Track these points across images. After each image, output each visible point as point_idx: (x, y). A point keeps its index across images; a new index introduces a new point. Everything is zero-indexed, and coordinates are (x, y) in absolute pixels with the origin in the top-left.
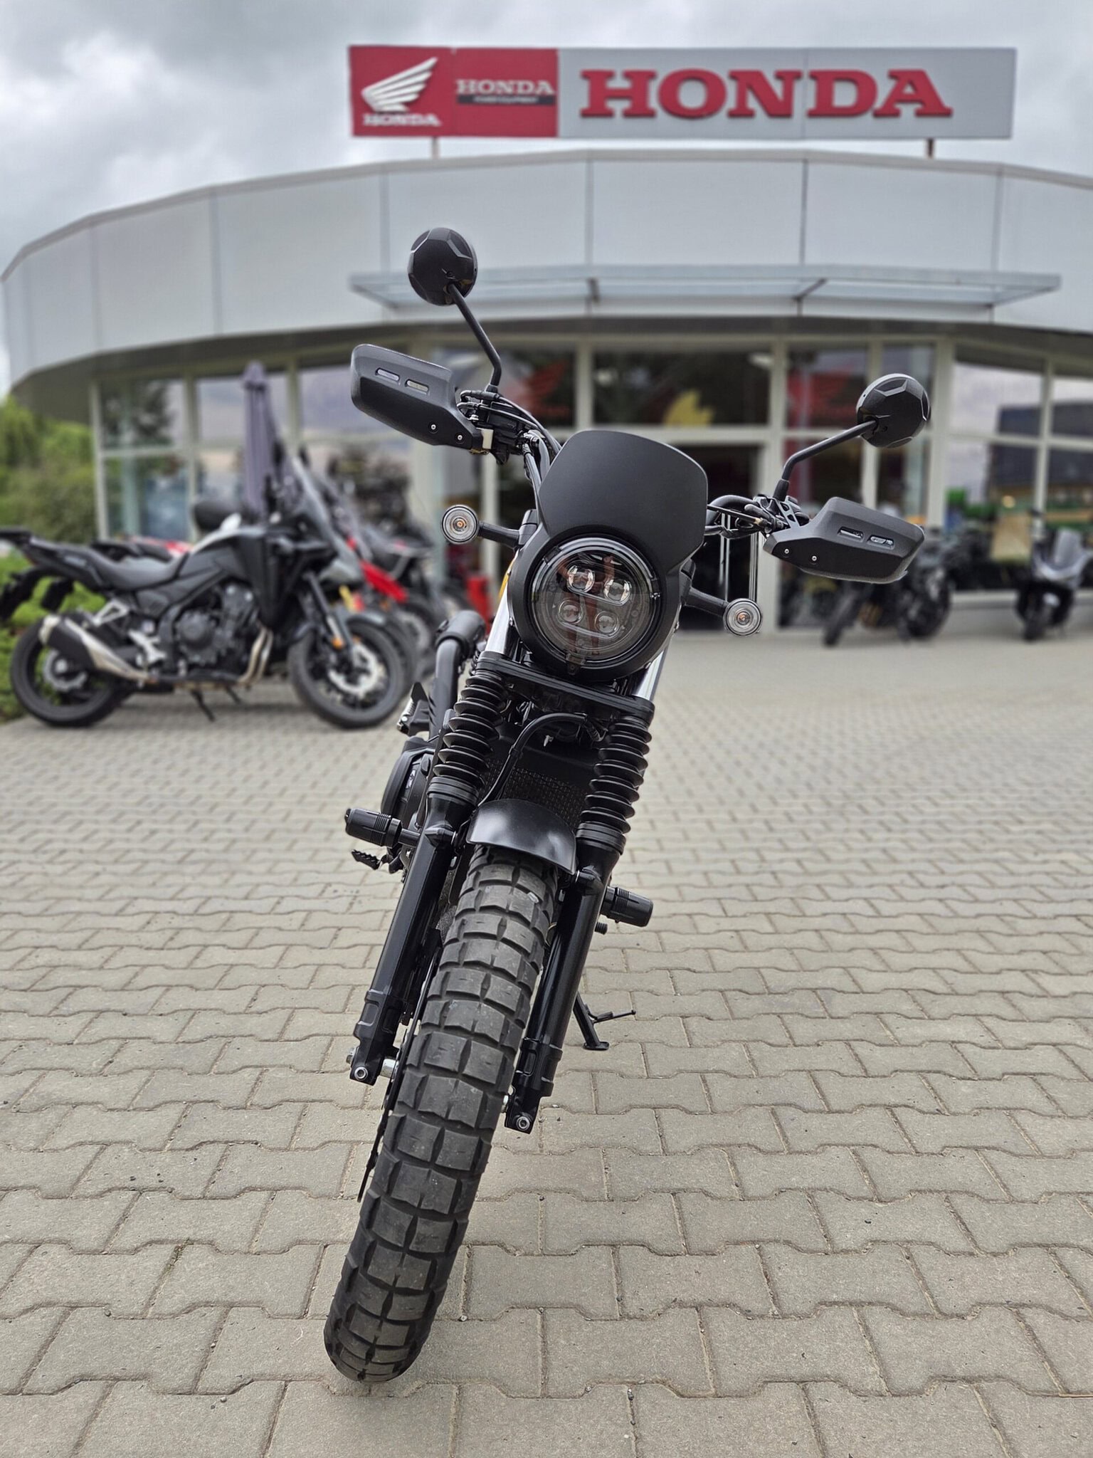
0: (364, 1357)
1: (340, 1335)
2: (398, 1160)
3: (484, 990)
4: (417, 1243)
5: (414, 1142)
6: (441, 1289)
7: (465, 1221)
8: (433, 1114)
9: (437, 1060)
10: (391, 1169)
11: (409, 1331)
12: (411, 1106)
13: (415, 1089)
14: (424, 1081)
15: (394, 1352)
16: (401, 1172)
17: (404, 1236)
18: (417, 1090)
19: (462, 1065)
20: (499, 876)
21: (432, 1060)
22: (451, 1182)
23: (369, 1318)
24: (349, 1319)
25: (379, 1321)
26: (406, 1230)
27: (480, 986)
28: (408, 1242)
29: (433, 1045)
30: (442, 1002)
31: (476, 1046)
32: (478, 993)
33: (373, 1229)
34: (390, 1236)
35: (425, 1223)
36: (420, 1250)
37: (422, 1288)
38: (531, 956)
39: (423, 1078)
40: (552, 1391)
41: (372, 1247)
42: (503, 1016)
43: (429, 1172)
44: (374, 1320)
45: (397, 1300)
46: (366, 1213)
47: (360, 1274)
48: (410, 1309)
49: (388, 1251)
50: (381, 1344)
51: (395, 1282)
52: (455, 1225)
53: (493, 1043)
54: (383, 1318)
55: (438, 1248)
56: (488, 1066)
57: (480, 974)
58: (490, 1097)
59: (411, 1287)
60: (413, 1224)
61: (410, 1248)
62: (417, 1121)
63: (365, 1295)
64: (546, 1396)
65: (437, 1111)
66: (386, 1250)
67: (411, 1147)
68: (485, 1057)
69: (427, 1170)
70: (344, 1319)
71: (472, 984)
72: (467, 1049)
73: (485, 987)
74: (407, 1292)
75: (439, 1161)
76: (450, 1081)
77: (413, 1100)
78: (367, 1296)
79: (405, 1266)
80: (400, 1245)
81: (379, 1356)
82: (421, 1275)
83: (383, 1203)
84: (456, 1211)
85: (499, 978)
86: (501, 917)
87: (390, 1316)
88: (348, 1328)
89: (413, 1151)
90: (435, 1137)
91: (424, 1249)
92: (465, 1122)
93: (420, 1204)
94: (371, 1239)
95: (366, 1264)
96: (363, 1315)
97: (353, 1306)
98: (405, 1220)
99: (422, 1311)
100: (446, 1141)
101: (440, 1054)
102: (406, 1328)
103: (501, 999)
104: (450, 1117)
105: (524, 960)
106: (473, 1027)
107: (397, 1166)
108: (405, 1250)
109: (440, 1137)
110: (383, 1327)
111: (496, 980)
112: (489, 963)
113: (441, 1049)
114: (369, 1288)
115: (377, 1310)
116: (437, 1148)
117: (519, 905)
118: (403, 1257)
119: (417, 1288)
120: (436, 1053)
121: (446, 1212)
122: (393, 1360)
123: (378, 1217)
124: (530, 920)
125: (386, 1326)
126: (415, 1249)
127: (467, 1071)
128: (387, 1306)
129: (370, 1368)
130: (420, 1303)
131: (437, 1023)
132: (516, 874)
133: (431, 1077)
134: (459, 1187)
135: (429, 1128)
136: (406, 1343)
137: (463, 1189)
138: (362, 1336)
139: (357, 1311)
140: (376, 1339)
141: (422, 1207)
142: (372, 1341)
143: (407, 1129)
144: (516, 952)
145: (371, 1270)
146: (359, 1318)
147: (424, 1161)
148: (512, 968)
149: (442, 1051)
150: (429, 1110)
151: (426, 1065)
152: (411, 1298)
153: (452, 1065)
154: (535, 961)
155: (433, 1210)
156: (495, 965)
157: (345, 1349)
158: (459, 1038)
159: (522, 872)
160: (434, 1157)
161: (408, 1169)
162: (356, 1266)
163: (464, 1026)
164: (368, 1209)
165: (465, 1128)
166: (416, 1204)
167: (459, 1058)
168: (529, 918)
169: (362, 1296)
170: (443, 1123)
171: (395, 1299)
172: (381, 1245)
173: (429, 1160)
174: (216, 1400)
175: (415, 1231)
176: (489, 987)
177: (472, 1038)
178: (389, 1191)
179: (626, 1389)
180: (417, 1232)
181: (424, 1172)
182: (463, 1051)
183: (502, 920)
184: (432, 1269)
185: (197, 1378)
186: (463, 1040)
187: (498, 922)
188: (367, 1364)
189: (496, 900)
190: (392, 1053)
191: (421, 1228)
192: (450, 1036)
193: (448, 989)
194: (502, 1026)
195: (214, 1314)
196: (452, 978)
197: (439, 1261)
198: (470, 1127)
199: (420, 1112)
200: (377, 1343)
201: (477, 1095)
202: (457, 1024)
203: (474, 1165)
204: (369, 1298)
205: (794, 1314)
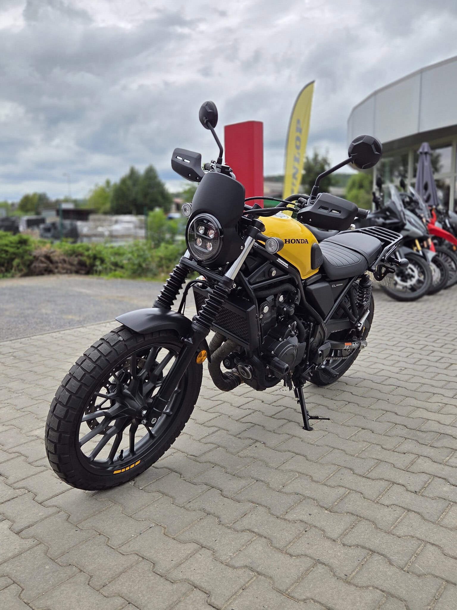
85: (88, 361)
117: (111, 340)
124: (112, 345)
144: (99, 354)
148: (94, 358)
156: (89, 356)
183: (102, 343)
205: (234, 529)
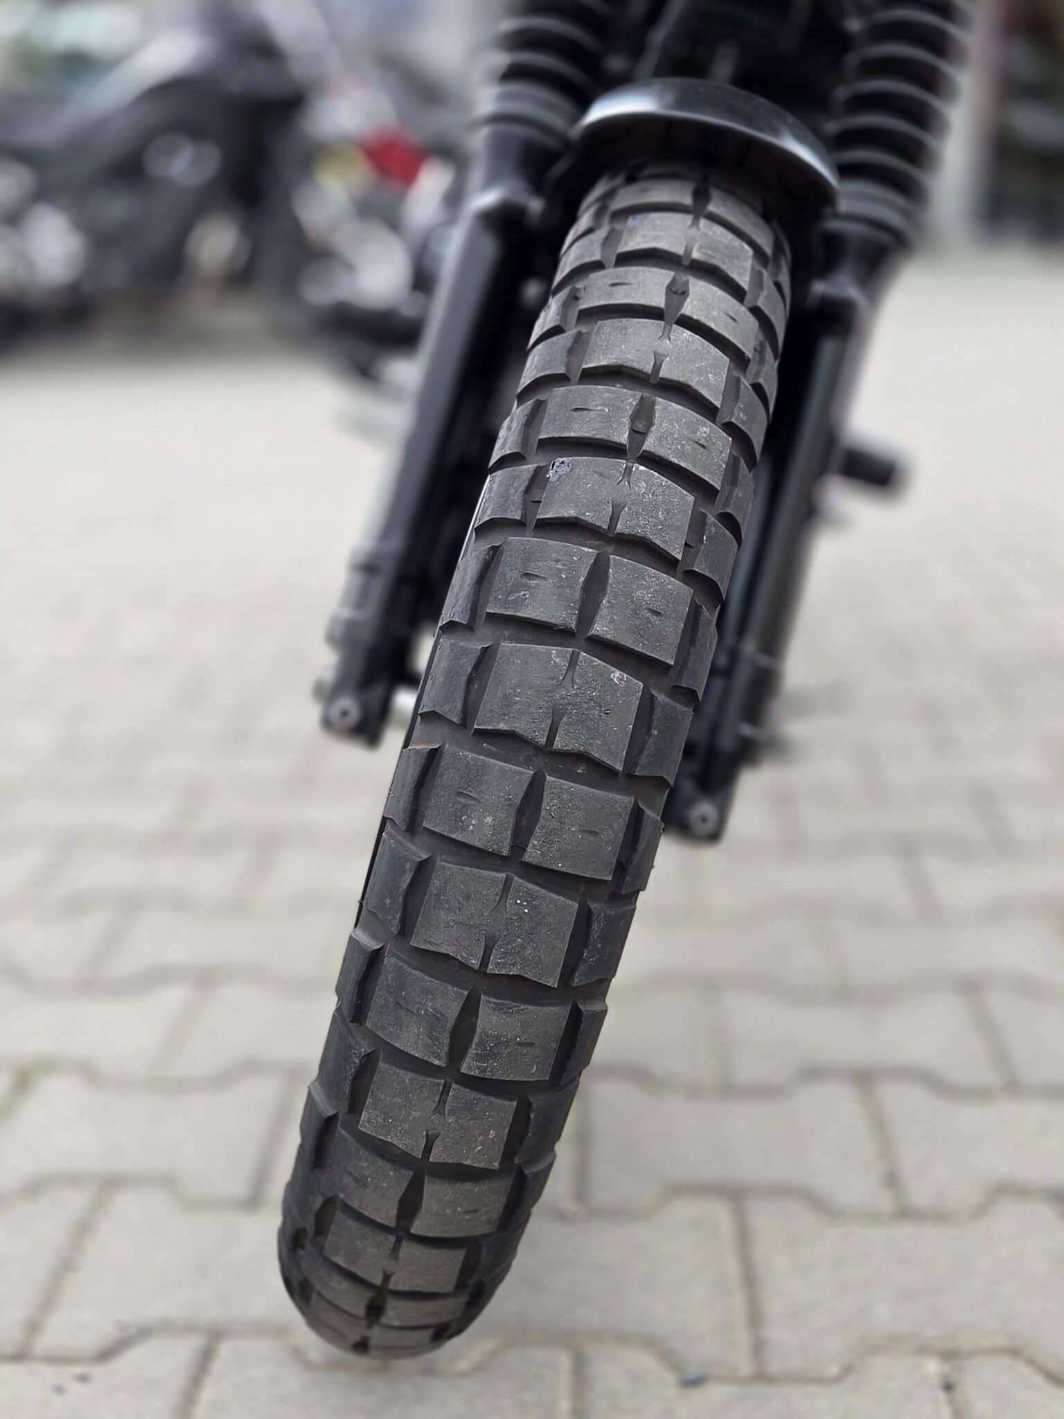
0: (361, 1311)
1: (304, 1264)
2: (425, 857)
3: (638, 434)
4: (480, 1058)
5: (465, 806)
6: (541, 1166)
7: (596, 1007)
8: (511, 737)
9: (517, 603)
10: (408, 878)
11: (466, 1258)
12: (455, 719)
13: (464, 678)
14: (484, 660)
15: (430, 1306)
16: (435, 883)
17: (447, 1041)
18: (470, 681)
19: (587, 612)
20: (661, 193)
21: (506, 603)
22: (564, 907)
23: (367, 1230)
24: (321, 1228)
25: (392, 1239)
26: (449, 1026)
27: (626, 421)
28: (457, 1050)
29: (508, 571)
30: (527, 469)
31: (621, 567)
32: (623, 438)
33: (368, 1024)
34: (411, 1040)
35: (500, 1008)
36: (488, 1075)
37: (496, 1165)
38: (752, 368)
39: (485, 650)
40: (774, 1367)
41: (367, 1066)
42: (691, 498)
43: (507, 883)
44: (380, 1236)
45: (435, 1194)
46: (351, 986)
47: (341, 1131)
48: (468, 1212)
49: (407, 1076)
50: (401, 1288)
51: (428, 1149)
52: (576, 1017)
53: (665, 562)
54: (401, 1230)
55: (534, 1070)
56: (655, 619)
57: (629, 398)
58: (661, 698)
59: (468, 1162)
60: (470, 1009)
61: (464, 1069)
62: (471, 755)
63: (357, 1180)
64: (762, 1377)
65: (521, 726)
66: (402, 1072)
67: (458, 819)
68: (645, 596)
69: (502, 876)
70: (310, 1229)
71: (607, 419)
72: (597, 576)
73: (640, 427)
74: (458, 1173)
75: (532, 854)
76: (557, 655)
77: (459, 706)
78: (361, 1182)
79: (452, 1113)
80: (437, 1062)
81: (395, 1312)
82: (492, 1134)
83: (389, 962)
84: (577, 981)
85: (675, 406)
86: (672, 273)
87: (418, 1227)
88: (320, 1249)
89: (464, 829)
90: (521, 795)
91: (498, 1071)
92: (596, 754)
93: (485, 961)
94: (365, 1049)
95: (355, 1106)
96: (352, 1224)
97: (329, 1203)
98: (449, 1001)
99: (495, 1216)
100: (549, 804)
101: (528, 587)
102: (457, 1256)
103: (682, 454)
104: (559, 744)
105: (735, 374)
106: (614, 519)
107: (423, 870)
108: (451, 1072)
109: (534, 794)
110: (401, 1255)
111: (668, 412)
112: (648, 368)
113: (527, 575)
114: (366, 1164)
115: (387, 1213)
116: (524, 822)
117: (715, 249)
118: (446, 1090)
119: (482, 1165)
120: (516, 588)
121: (553, 982)
122: (426, 1321)
123: (380, 996)
124: (745, 286)
125: (408, 1249)
126: (476, 1073)
127: (600, 628)
128: (409, 1205)
129: (377, 1335)
130: (492, 1197)
131: (517, 516)
132: (701, 196)
133: (506, 645)
134: (584, 919)
135: (503, 772)
136: (461, 1285)
137: (595, 927)
138: (353, 1269)
139: (340, 1216)
140: (387, 1277)
141: (491, 968)
142: (377, 1280)
143: (447, 777)
144: (714, 351)
145: (368, 1121)
146: (342, 1230)
147: (492, 854)
148: (708, 386)
149: (534, 582)
150: (502, 726)
151: (491, 617)
152: (468, 1186)
153: (559, 613)
154: (761, 381)
155: (518, 978)
156: (664, 373)
157: (319, 1294)
158: (575, 548)
159: (715, 194)
160: (519, 845)
161: (449, 871)
162: (331, 1112)
163: (589, 517)
164: (354, 976)
165: (600, 773)
166: (475, 962)
167: (577, 595)
168: (744, 281)
169: (347, 1180)
170: (539, 761)
171: (428, 1189)
172: (386, 1061)
173: (505, 853)
174: (65, 1374)
175: (473, 1028)
176: (650, 424)
177: (610, 549)
178: (406, 929)
179: (932, 1367)
180: (479, 1030)
181: (494, 880)
182: (587, 581)
183: (674, 281)
184: (521, 1120)
185: (33, 1327)
186: (588, 552)
187: (667, 282)
188: (370, 1326)
189: (656, 238)
190: (409, 679)
191: (490, 1019)
192: (551, 542)
193: (543, 436)
194: (687, 519)
195: (76, 1201)
196: (551, 409)
197: (537, 1101)
198: (612, 772)
199: (479, 733)
200: (391, 1286)
201: (628, 691)
202: (569, 512)
203: (621, 868)
204: (366, 1186)
